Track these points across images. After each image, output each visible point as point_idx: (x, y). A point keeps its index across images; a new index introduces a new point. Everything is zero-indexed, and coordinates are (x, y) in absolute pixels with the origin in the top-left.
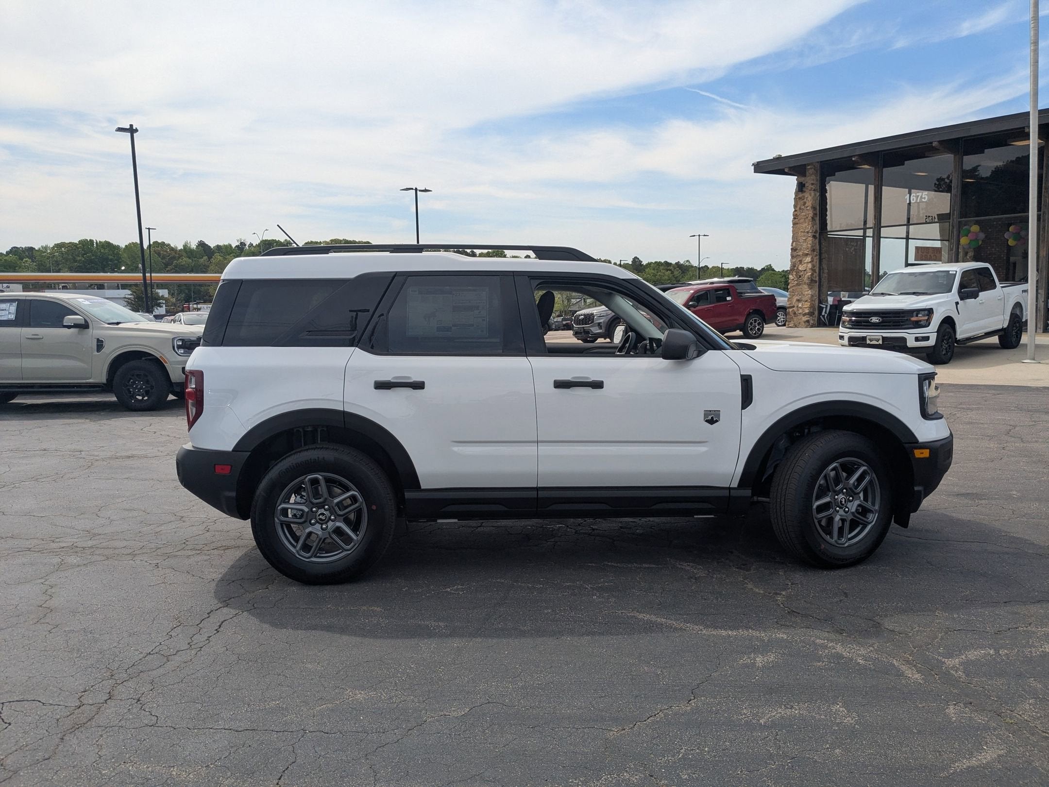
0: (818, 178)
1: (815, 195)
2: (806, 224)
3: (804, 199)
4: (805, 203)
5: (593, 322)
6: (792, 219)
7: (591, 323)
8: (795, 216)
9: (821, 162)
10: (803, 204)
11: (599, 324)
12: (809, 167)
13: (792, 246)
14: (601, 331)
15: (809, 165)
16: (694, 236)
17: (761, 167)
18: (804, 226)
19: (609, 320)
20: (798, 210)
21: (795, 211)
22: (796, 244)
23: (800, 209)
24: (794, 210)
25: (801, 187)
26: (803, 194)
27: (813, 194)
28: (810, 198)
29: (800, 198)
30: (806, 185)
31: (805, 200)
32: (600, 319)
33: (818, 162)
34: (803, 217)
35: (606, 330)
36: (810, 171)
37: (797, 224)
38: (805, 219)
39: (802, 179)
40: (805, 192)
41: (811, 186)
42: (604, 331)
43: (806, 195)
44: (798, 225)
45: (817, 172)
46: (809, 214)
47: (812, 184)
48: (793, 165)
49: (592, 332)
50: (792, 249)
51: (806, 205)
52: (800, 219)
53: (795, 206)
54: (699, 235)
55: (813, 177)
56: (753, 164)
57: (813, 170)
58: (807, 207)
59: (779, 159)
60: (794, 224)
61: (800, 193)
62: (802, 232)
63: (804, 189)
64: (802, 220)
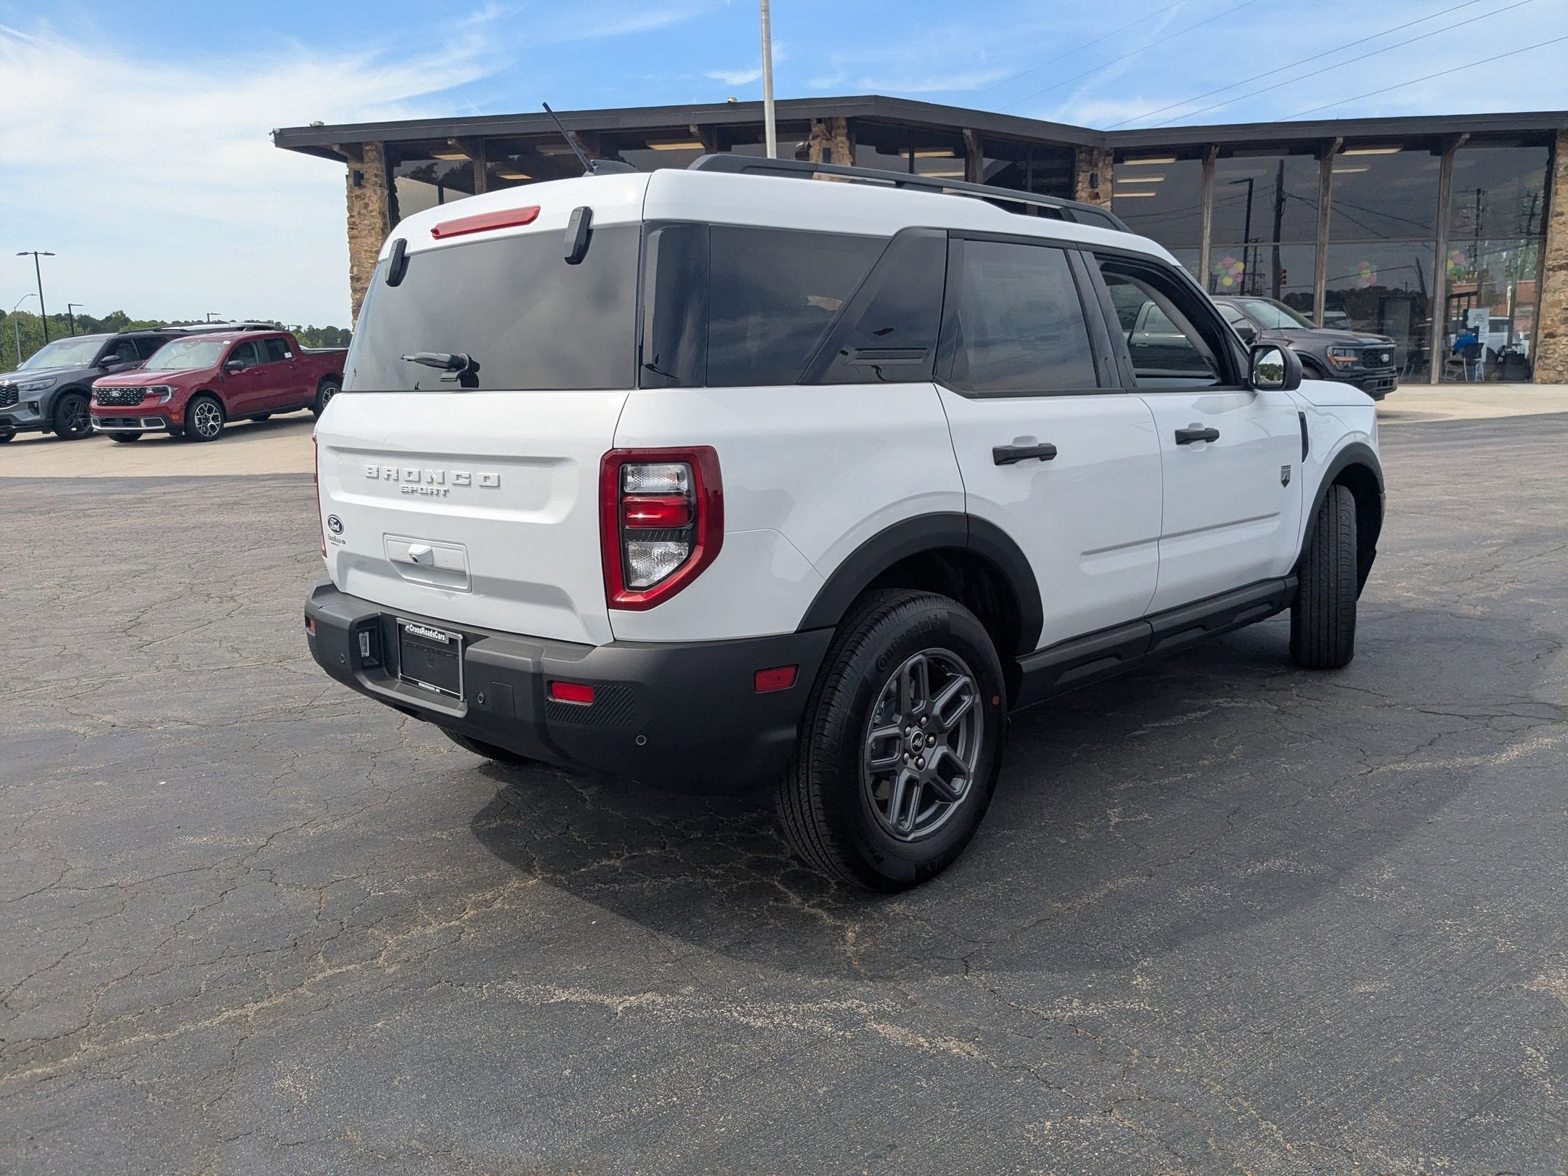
0: (384, 166)
1: (382, 193)
2: (373, 239)
3: (364, 199)
4: (366, 206)
5: (16, 399)
6: (347, 230)
7: (13, 403)
8: (352, 226)
9: (385, 142)
10: (363, 206)
11: (31, 404)
12: (367, 148)
13: (351, 272)
14: (38, 417)
15: (368, 144)
16: (26, 254)
17: (287, 139)
18: (369, 242)
19: (53, 396)
20: (356, 215)
21: (351, 216)
22: (358, 270)
23: (359, 213)
24: (348, 215)
25: (357, 179)
26: (362, 191)
27: (379, 192)
28: (374, 198)
29: (357, 197)
30: (366, 176)
31: (366, 200)
32: (30, 395)
33: (380, 141)
34: (367, 228)
35: (48, 417)
36: (370, 154)
37: (357, 237)
38: (369, 230)
39: (358, 166)
40: (365, 187)
41: (374, 179)
42: (44, 418)
43: (368, 192)
44: (359, 240)
45: (381, 156)
46: (375, 224)
47: (376, 176)
48: (346, 141)
49: (17, 419)
50: (352, 278)
51: (370, 208)
52: (361, 231)
53: (350, 209)
54: (36, 254)
55: (377, 164)
56: (274, 132)
57: (375, 153)
58: (371, 212)
59: (319, 128)
60: (351, 238)
61: (357, 188)
62: (366, 251)
63: (363, 183)
64: (364, 233)
